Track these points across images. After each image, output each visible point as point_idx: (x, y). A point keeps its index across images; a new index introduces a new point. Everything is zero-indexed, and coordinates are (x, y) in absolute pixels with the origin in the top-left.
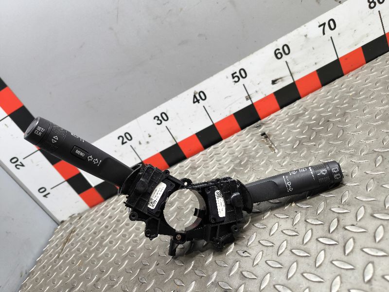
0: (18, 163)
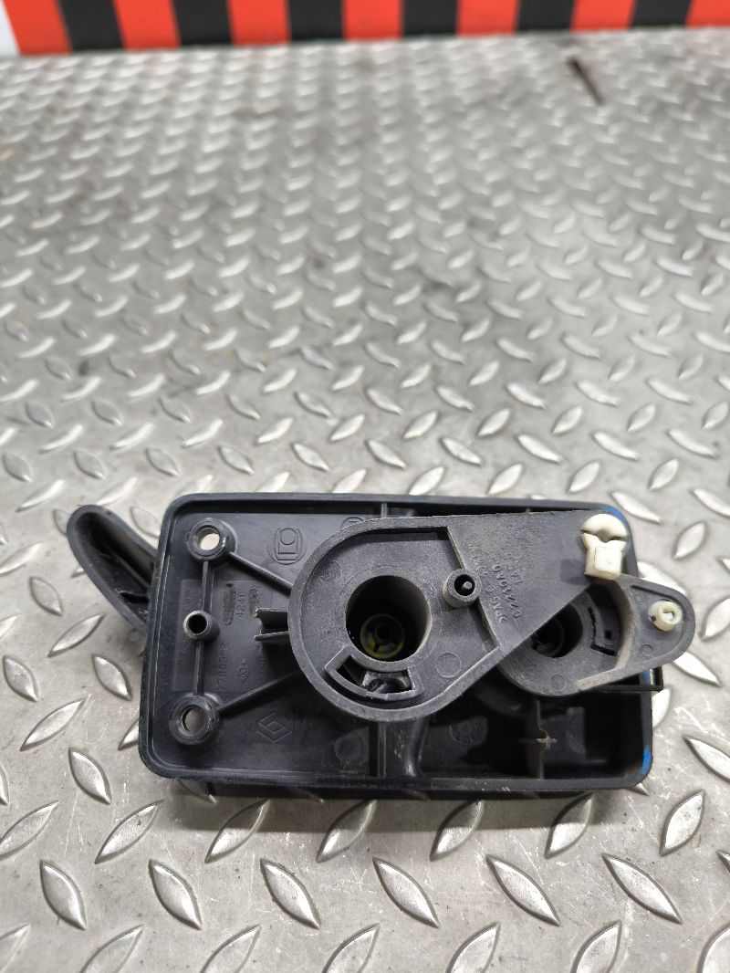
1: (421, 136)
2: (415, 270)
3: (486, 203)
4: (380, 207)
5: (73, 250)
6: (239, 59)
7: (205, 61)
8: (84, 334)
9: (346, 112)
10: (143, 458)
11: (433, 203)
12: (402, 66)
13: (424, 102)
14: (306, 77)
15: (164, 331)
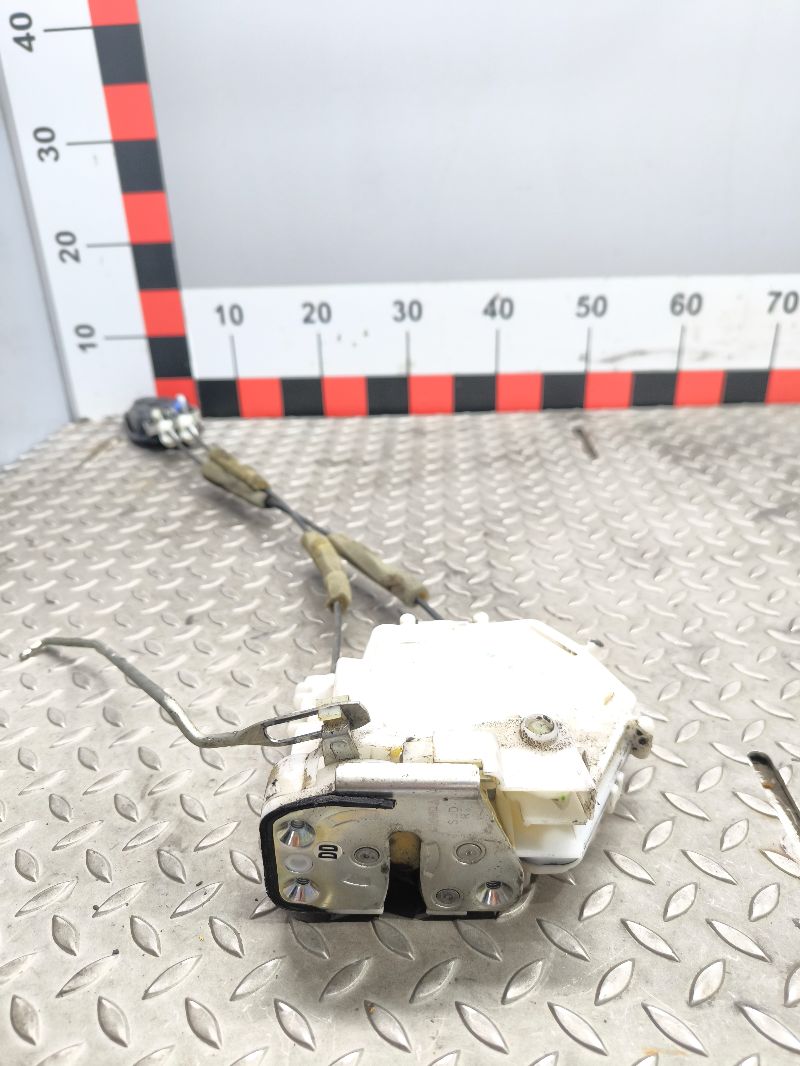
0: (71, 249)
1: (456, 479)
2: (442, 563)
3: (499, 521)
4: (420, 524)
5: (187, 547)
6: (322, 426)
7: (298, 426)
8: (191, 599)
9: (400, 462)
10: (230, 677)
11: (459, 522)
12: (447, 433)
13: (461, 455)
14: (372, 438)
15: (253, 598)
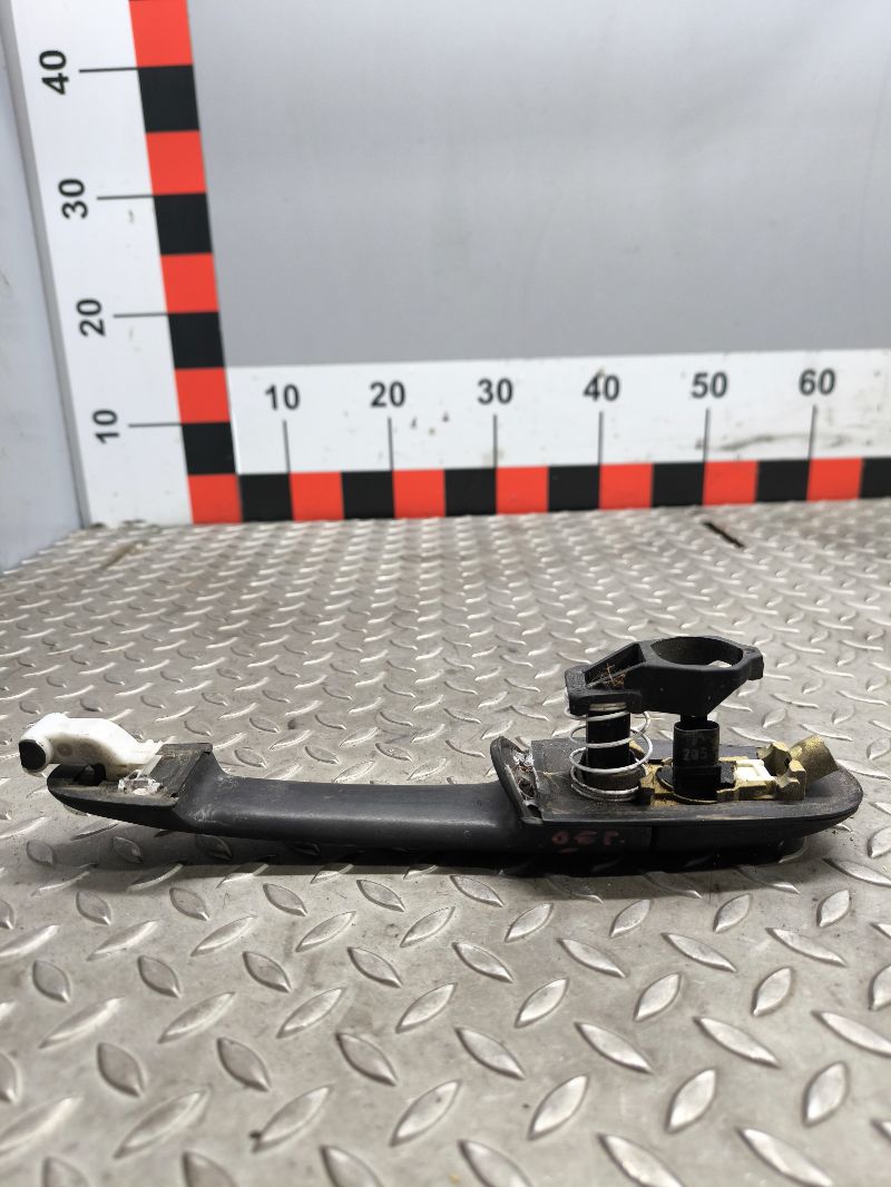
0: (94, 320)
1: (584, 570)
3: (662, 609)
4: (560, 613)
5: (263, 645)
7: (365, 527)
8: (288, 701)
9: (506, 556)
11: (611, 611)
12: (550, 529)
13: (578, 548)
14: (461, 535)
15: (372, 697)
